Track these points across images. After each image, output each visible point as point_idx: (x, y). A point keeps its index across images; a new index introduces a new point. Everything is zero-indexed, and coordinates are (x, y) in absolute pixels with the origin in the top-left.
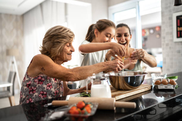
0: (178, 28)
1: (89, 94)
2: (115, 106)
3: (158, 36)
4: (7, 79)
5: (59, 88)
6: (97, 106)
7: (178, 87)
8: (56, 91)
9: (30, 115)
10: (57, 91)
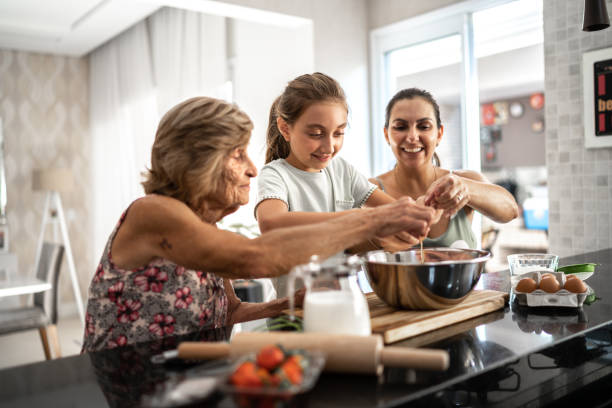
0: (600, 102)
1: (299, 321)
2: (382, 361)
3: (537, 127)
4: (34, 269)
5: (214, 301)
6: (321, 361)
7: (596, 299)
8: (204, 311)
9: (117, 386)
10: (208, 310)
